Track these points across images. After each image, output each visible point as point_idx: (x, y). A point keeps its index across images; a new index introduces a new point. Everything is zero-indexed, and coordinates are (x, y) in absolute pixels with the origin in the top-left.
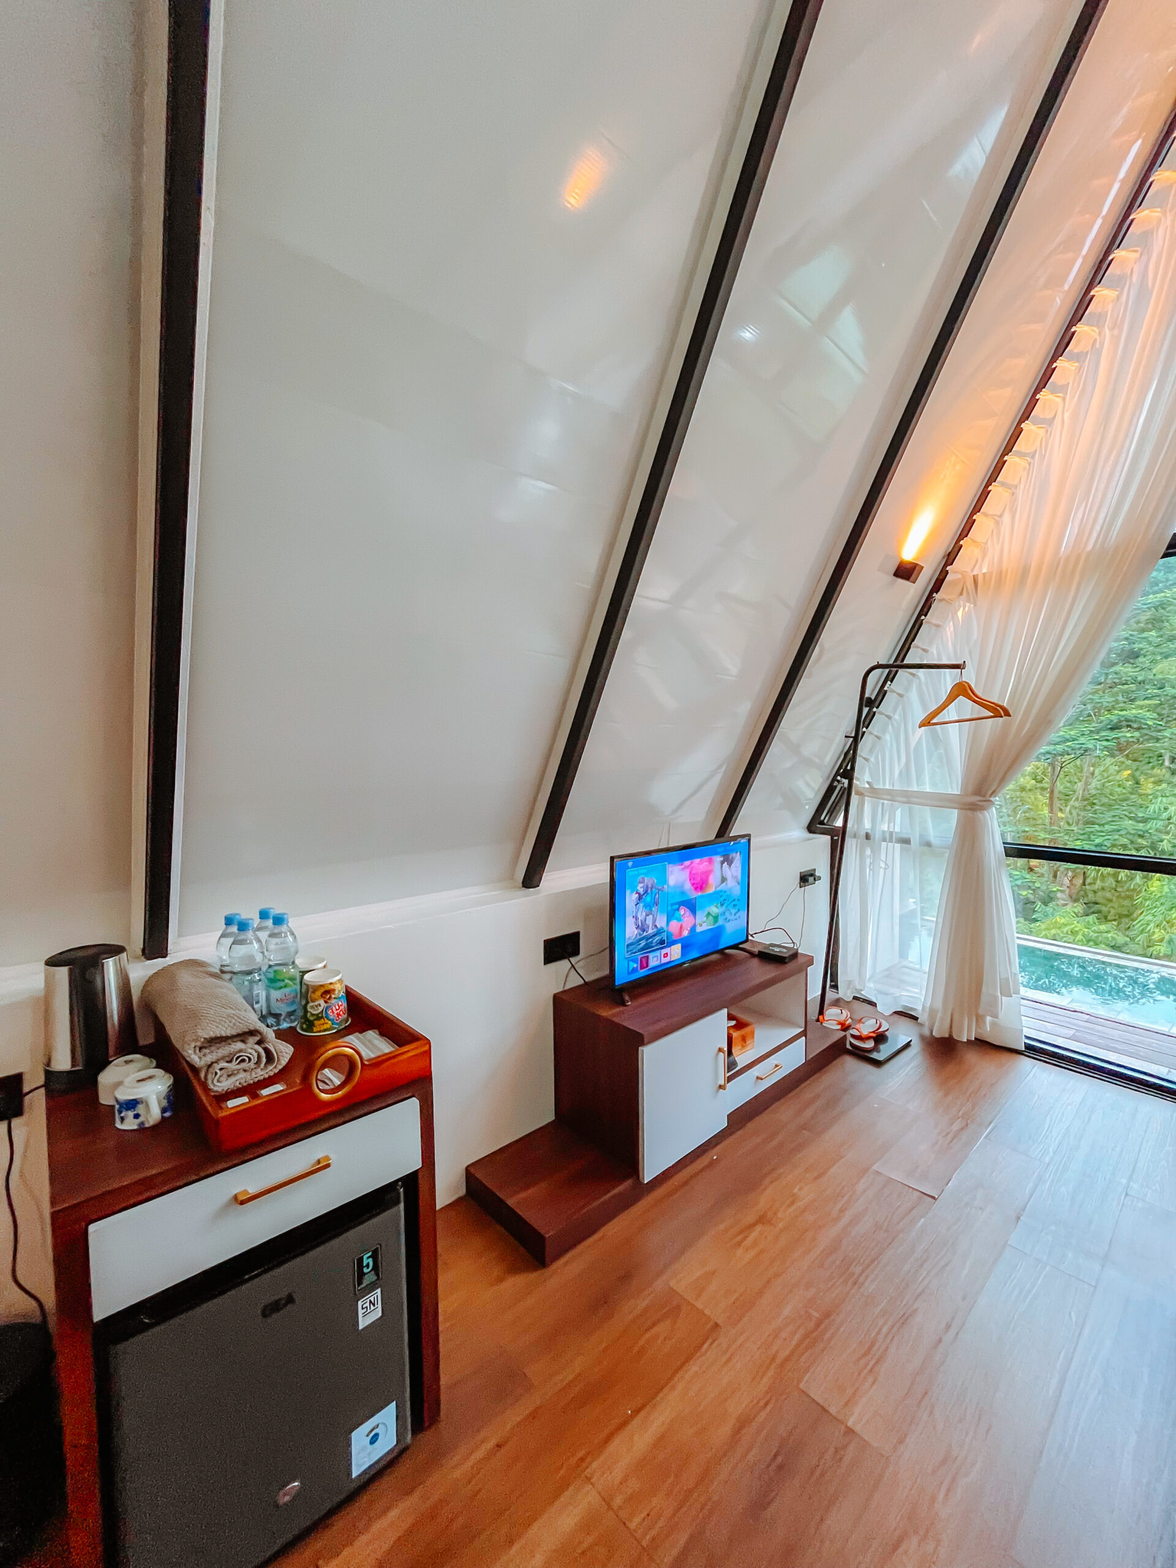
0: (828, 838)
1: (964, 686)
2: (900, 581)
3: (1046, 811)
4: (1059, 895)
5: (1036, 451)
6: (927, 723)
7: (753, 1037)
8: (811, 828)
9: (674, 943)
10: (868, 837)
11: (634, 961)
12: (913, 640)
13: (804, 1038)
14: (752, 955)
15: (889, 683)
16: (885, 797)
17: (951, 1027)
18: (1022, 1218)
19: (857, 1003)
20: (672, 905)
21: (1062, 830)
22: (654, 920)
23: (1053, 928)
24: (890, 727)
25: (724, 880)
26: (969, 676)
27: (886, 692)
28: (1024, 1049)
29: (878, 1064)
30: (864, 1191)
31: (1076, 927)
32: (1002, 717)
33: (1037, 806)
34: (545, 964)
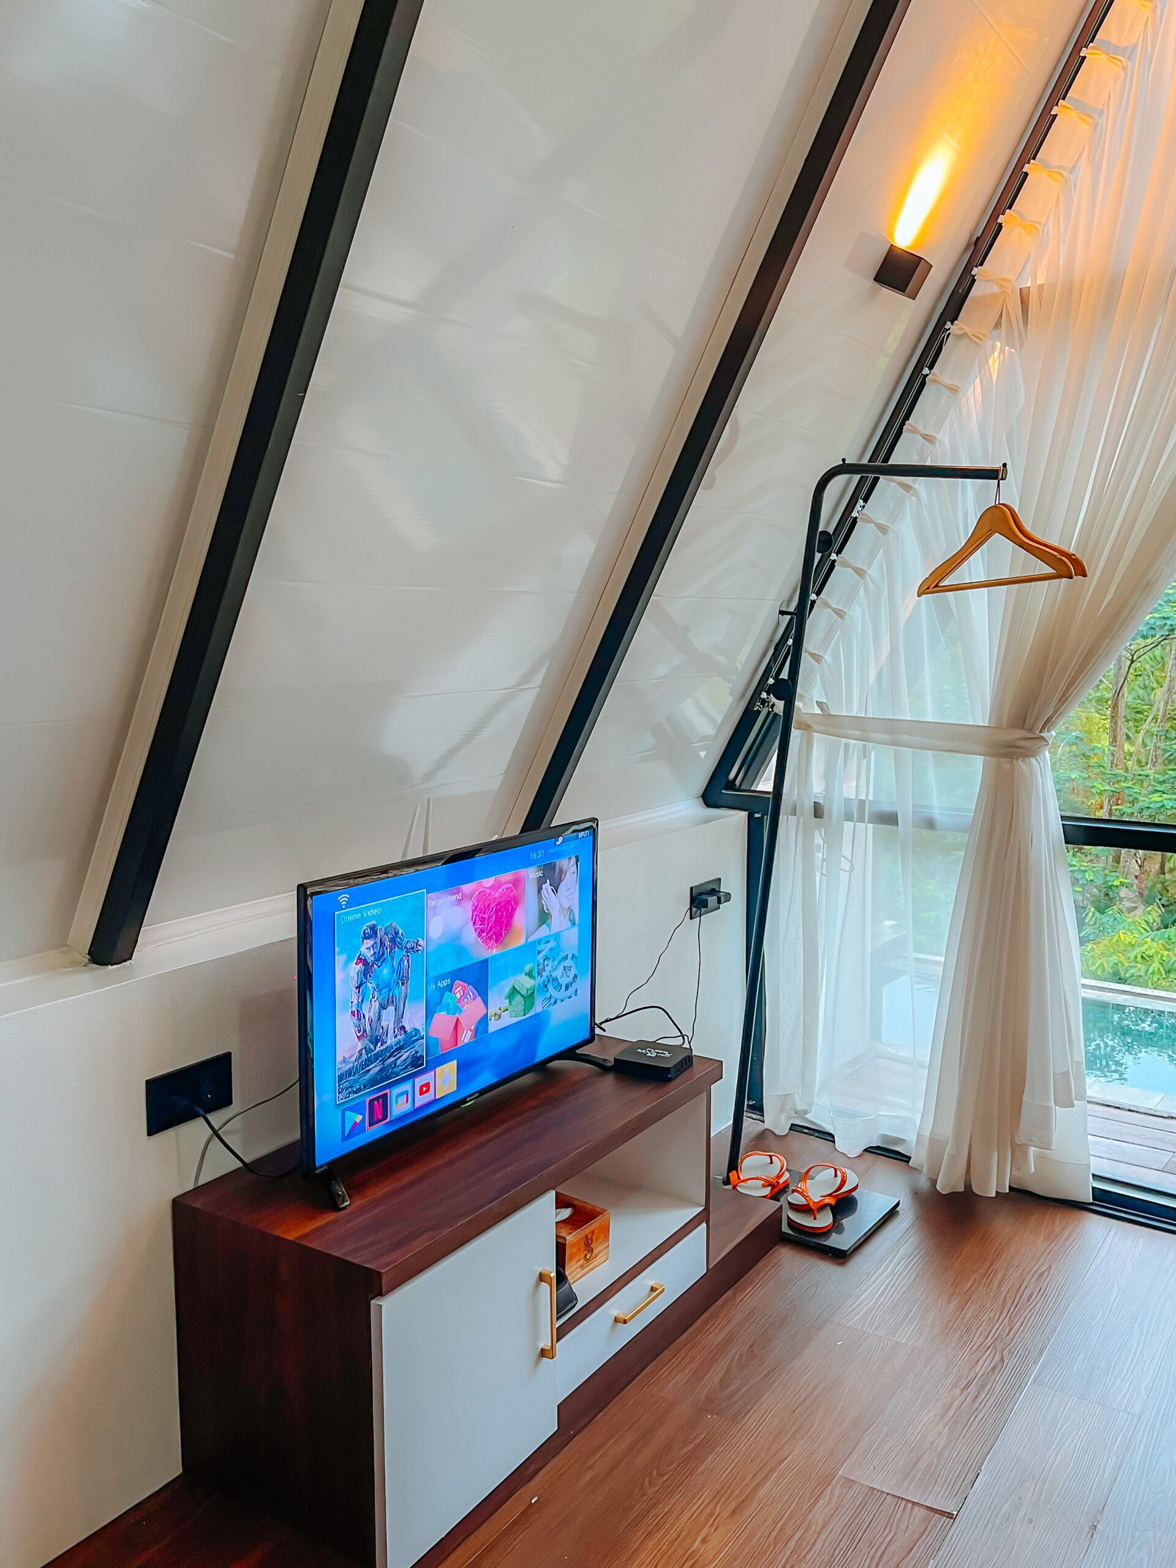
0: (745, 814)
1: (1004, 513)
2: (887, 292)
3: (1105, 742)
4: (1123, 892)
5: (1136, 45)
6: (933, 585)
7: (607, 1237)
8: (709, 798)
9: (441, 1060)
10: (818, 811)
11: (354, 1109)
12: (907, 417)
13: (704, 1225)
14: (603, 1068)
15: (861, 502)
16: (852, 732)
17: (968, 1172)
18: (1099, 1527)
19: (799, 1141)
20: (437, 979)
21: (1129, 776)
22: (399, 1017)
23: (1114, 953)
24: (862, 592)
25: (544, 917)
26: (1011, 493)
27: (855, 521)
28: (1091, 1201)
29: (840, 1257)
30: (825, 1524)
31: (1150, 948)
32: (1071, 577)
33: (1090, 732)
34: (150, 1133)
